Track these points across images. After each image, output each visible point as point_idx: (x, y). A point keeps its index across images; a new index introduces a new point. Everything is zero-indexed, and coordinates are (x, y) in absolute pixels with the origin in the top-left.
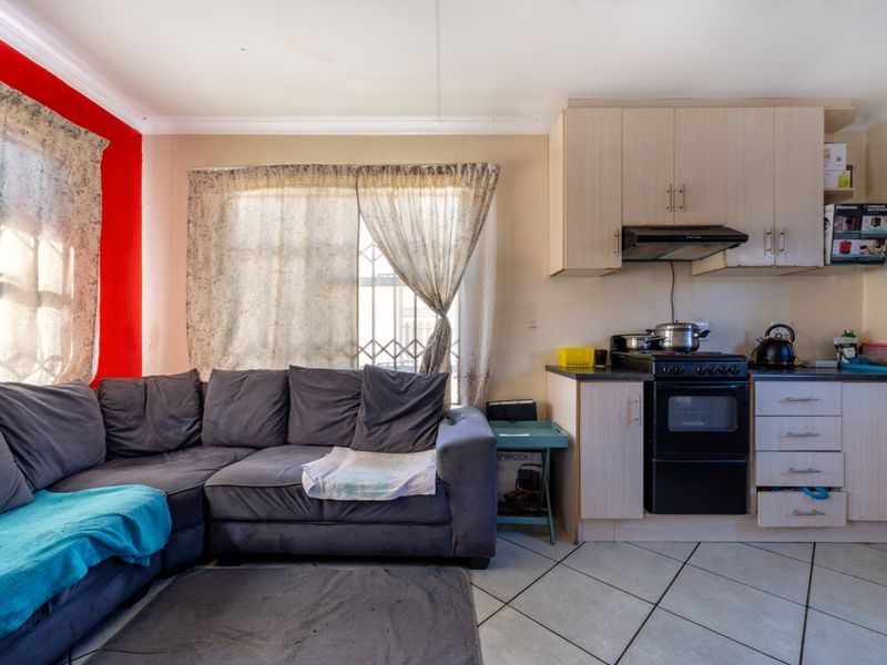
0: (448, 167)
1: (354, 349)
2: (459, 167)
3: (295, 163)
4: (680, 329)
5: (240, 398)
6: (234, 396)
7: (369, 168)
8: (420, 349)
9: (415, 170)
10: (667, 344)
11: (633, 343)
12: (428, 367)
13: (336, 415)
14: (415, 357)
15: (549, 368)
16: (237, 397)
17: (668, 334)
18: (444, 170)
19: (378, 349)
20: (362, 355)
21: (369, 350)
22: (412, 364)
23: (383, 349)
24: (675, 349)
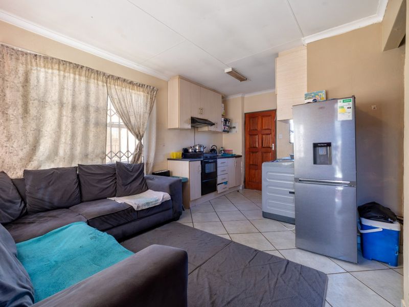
0: (142, 85)
1: (104, 155)
2: (146, 86)
3: (77, 63)
4: (200, 146)
5: (53, 183)
6: (49, 183)
7: (113, 76)
8: (130, 154)
9: (131, 83)
10: (197, 151)
11: (190, 150)
12: (134, 161)
13: (107, 184)
14: (128, 158)
15: (168, 159)
16: (51, 183)
17: (197, 148)
18: (141, 85)
19: (113, 155)
20: (107, 158)
21: (109, 155)
22: (127, 160)
23: (116, 155)
24: (199, 152)
